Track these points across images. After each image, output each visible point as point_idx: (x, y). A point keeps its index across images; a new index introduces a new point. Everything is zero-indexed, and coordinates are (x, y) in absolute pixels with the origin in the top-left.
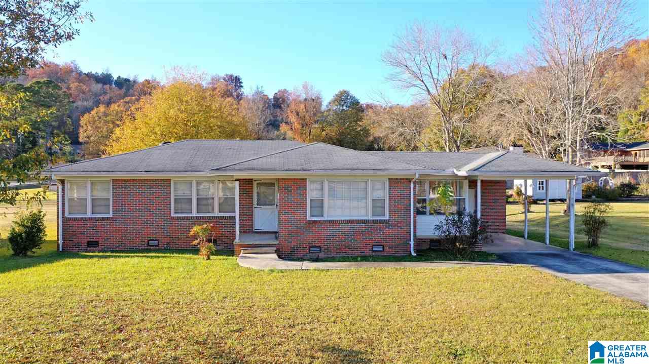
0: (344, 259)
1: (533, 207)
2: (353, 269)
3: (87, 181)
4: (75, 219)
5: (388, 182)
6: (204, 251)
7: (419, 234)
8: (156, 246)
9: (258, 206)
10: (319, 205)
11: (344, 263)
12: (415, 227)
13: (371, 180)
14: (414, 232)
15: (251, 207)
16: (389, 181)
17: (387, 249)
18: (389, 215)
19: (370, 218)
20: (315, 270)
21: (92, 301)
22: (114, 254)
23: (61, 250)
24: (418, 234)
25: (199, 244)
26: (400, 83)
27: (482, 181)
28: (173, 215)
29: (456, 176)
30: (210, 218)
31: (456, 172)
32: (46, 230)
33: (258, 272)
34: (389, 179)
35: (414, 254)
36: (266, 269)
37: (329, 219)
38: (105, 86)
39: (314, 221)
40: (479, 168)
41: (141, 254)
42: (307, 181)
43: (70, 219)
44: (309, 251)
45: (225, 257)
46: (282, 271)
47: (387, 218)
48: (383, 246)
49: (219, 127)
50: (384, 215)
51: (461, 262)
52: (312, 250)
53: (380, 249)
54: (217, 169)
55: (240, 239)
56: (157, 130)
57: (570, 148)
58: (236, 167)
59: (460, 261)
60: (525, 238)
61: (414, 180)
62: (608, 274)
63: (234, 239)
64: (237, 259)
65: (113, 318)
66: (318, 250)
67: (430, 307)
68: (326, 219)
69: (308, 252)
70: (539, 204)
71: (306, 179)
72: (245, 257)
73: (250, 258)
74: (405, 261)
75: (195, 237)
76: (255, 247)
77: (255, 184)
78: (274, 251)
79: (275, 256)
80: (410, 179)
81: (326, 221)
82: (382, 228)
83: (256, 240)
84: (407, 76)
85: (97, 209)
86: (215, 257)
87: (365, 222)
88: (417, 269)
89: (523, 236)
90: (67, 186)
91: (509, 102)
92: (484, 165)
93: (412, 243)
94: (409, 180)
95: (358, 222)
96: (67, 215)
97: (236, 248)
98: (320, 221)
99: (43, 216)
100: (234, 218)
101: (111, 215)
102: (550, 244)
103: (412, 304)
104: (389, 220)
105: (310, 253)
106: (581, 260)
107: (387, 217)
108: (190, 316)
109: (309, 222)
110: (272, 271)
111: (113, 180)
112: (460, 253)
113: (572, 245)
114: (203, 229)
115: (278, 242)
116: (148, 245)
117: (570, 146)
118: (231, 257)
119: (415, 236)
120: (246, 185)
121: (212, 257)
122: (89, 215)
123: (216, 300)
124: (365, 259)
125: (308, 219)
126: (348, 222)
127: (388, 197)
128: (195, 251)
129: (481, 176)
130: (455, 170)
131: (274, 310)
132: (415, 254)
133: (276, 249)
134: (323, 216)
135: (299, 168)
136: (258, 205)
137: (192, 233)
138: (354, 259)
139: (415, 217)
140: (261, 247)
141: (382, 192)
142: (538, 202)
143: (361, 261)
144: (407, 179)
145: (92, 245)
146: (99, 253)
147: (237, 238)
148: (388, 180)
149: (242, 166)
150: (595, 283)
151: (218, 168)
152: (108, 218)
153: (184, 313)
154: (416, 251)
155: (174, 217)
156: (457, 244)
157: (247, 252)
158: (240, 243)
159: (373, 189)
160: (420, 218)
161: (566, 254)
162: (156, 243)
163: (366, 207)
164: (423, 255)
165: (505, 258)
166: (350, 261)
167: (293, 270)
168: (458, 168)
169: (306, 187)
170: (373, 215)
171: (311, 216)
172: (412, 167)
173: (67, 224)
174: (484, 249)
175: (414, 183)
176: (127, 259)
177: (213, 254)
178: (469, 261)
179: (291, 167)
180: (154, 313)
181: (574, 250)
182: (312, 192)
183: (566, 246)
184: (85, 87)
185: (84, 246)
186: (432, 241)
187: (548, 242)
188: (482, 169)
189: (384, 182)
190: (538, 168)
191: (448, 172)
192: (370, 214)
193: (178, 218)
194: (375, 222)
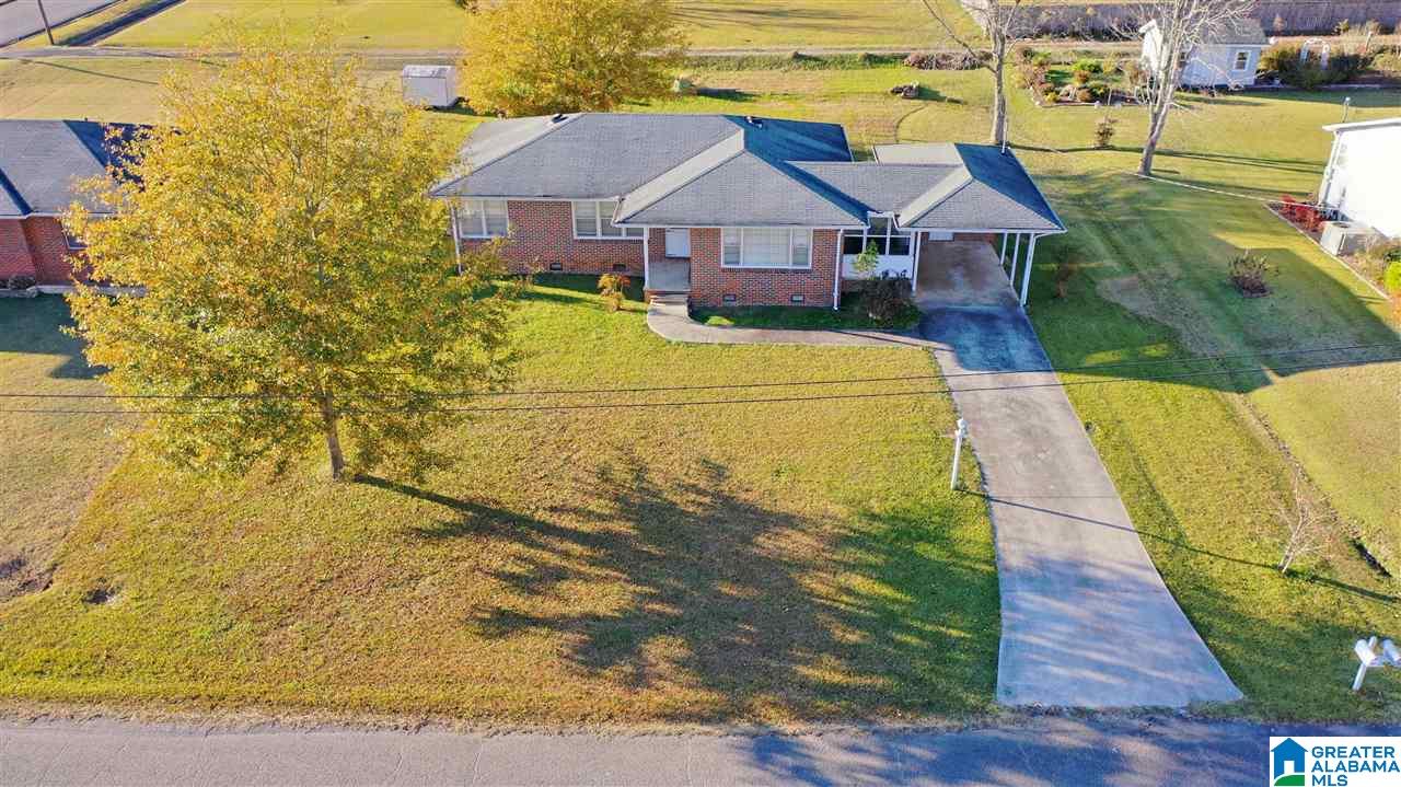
0: (754, 322)
4: (471, 239)
5: (812, 235)
8: (559, 270)
10: (735, 251)
13: (793, 229)
16: (814, 234)
17: (808, 299)
18: (812, 265)
19: (790, 267)
28: (575, 238)
30: (616, 241)
33: (665, 345)
34: (814, 230)
35: (835, 308)
36: (674, 340)
37: (747, 267)
39: (728, 269)
40: (916, 221)
42: (722, 230)
45: (636, 304)
46: (687, 345)
48: (804, 296)
50: (807, 265)
52: (727, 298)
53: (801, 298)
54: (625, 222)
55: (650, 284)
63: (644, 284)
64: (645, 311)
66: (732, 298)
68: (742, 267)
69: (722, 300)
71: (719, 230)
72: (655, 309)
73: (659, 312)
74: (815, 329)
76: (666, 294)
78: (685, 302)
79: (683, 310)
81: (742, 269)
82: (802, 278)
83: (666, 284)
85: (493, 229)
86: (627, 304)
87: (784, 271)
92: (926, 214)
93: (836, 294)
94: (836, 230)
95: (777, 271)
96: (462, 236)
97: (646, 292)
98: (735, 269)
104: (811, 270)
107: (809, 267)
109: (724, 270)
110: (679, 344)
115: (689, 290)
116: (551, 268)
119: (840, 277)
121: (621, 304)
122: (486, 235)
125: (722, 266)
126: (765, 271)
127: (812, 246)
130: (893, 216)
132: (837, 309)
133: (687, 298)
134: (738, 263)
135: (711, 219)
139: (840, 268)
140: (672, 294)
141: (804, 238)
143: (770, 326)
144: (833, 230)
147: (647, 284)
148: (812, 230)
154: (840, 303)
155: (577, 240)
157: (657, 301)
158: (651, 289)
159: (796, 237)
160: (849, 258)
162: (559, 267)
163: (787, 256)
164: (845, 310)
166: (758, 327)
167: (697, 344)
169: (720, 236)
170: (794, 264)
171: (726, 263)
179: (703, 219)
181: (1025, 305)
182: (727, 238)
188: (920, 223)
189: (809, 232)
192: (791, 263)
193: (582, 241)
194: (796, 272)
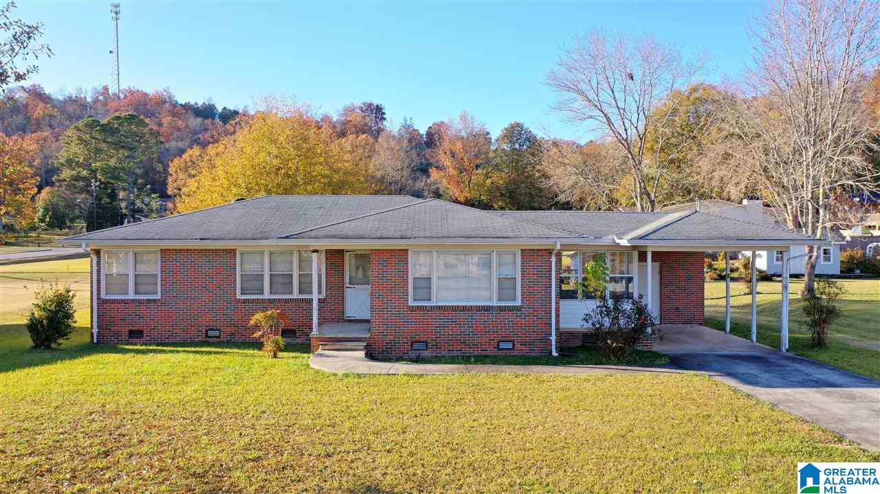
0: (453, 360)
1: (762, 287)
2: (457, 375)
3: (129, 251)
4: (113, 302)
5: (520, 254)
6: (269, 346)
7: (564, 326)
8: (216, 337)
9: (351, 286)
10: (425, 284)
11: (451, 366)
12: (557, 316)
13: (497, 252)
14: (556, 324)
15: (341, 288)
16: (522, 253)
17: (518, 346)
18: (522, 300)
19: (495, 303)
20: (404, 375)
21: (91, 413)
22: (160, 348)
23: (95, 341)
24: (561, 326)
25: (262, 336)
26: (571, 114)
27: (654, 253)
28: (239, 296)
29: (618, 245)
30: (287, 301)
31: (618, 241)
32: (75, 315)
33: (328, 377)
34: (522, 250)
35: (555, 354)
36: (340, 373)
37: (441, 304)
38: (206, 121)
39: (418, 306)
40: (647, 235)
41: (193, 349)
42: (409, 252)
43: (106, 301)
44: (412, 348)
45: (298, 354)
46: (359, 376)
47: (519, 304)
48: (514, 343)
49: (324, 176)
50: (515, 300)
51: (614, 367)
52: (416, 346)
53: (510, 346)
54: (287, 237)
55: (318, 331)
56: (240, 181)
57: (809, 204)
58: (313, 234)
59: (614, 365)
60: (726, 333)
61: (555, 252)
62: (814, 389)
63: (311, 329)
64: (309, 358)
65: (107, 437)
66: (422, 346)
67: (530, 433)
68: (435, 304)
69: (410, 349)
70: (775, 281)
71: (407, 250)
72: (321, 355)
73: (327, 356)
74: (536, 364)
75: (257, 327)
76: (338, 341)
77: (347, 255)
78: (363, 348)
79: (362, 354)
80: (550, 250)
81: (434, 306)
82: (511, 317)
83: (340, 332)
84: (579, 104)
85: (141, 288)
86: (286, 354)
87: (487, 309)
88: (544, 376)
89: (724, 329)
90: (104, 257)
91: (740, 137)
92: (657, 230)
93: (553, 338)
94: (550, 252)
95: (479, 309)
96: (103, 296)
97: (313, 342)
98: (426, 307)
99: (72, 297)
100: (310, 301)
101: (158, 297)
102: (757, 341)
103: (509, 427)
104: (520, 306)
105: (412, 349)
106: (789, 366)
108: (205, 437)
109: (413, 309)
110: (347, 376)
111: (161, 250)
112: (615, 354)
113: (786, 344)
114: (266, 317)
115: (368, 335)
116: (207, 336)
117: (809, 201)
118: (305, 355)
119: (558, 329)
120: (335, 257)
121: (280, 354)
122: (131, 296)
123: (251, 415)
124: (482, 359)
125: (410, 304)
126: (464, 309)
127: (520, 275)
128: (258, 345)
129: (652, 246)
130: (615, 238)
131: (318, 431)
132: (557, 354)
133: (365, 344)
134: (430, 300)
135: (397, 235)
136: (350, 284)
137: (252, 322)
138: (466, 360)
139: (557, 303)
140: (346, 341)
141: (511, 267)
142: (774, 278)
143: (476, 362)
144: (546, 250)
145: (135, 335)
146: (141, 345)
147: (314, 329)
148: (520, 251)
149: (320, 233)
150: (787, 401)
151: (288, 235)
152: (154, 300)
153: (199, 433)
154: (560, 349)
155: (239, 299)
156: (609, 341)
157: (327, 347)
158: (320, 336)
159: (500, 265)
160: (564, 304)
161: (772, 358)
162: (217, 333)
163: (490, 289)
164: (567, 356)
165: (677, 362)
166: (460, 363)
167: (374, 375)
168: (620, 236)
169: (407, 261)
170: (499, 300)
171: (415, 300)
172: (552, 233)
173: (103, 307)
174: (657, 347)
175: (556, 256)
176: (169, 356)
177: (281, 351)
178: (628, 364)
179: (385, 235)
180: (160, 432)
181: (787, 351)
182: (418, 266)
183: (776, 343)
184: (180, 122)
185: (125, 336)
186: (586, 336)
187: (754, 337)
188: (652, 236)
189: (515, 254)
190: (732, 235)
191: (607, 240)
192: (495, 298)
193: (245, 301)
194: (502, 309)
